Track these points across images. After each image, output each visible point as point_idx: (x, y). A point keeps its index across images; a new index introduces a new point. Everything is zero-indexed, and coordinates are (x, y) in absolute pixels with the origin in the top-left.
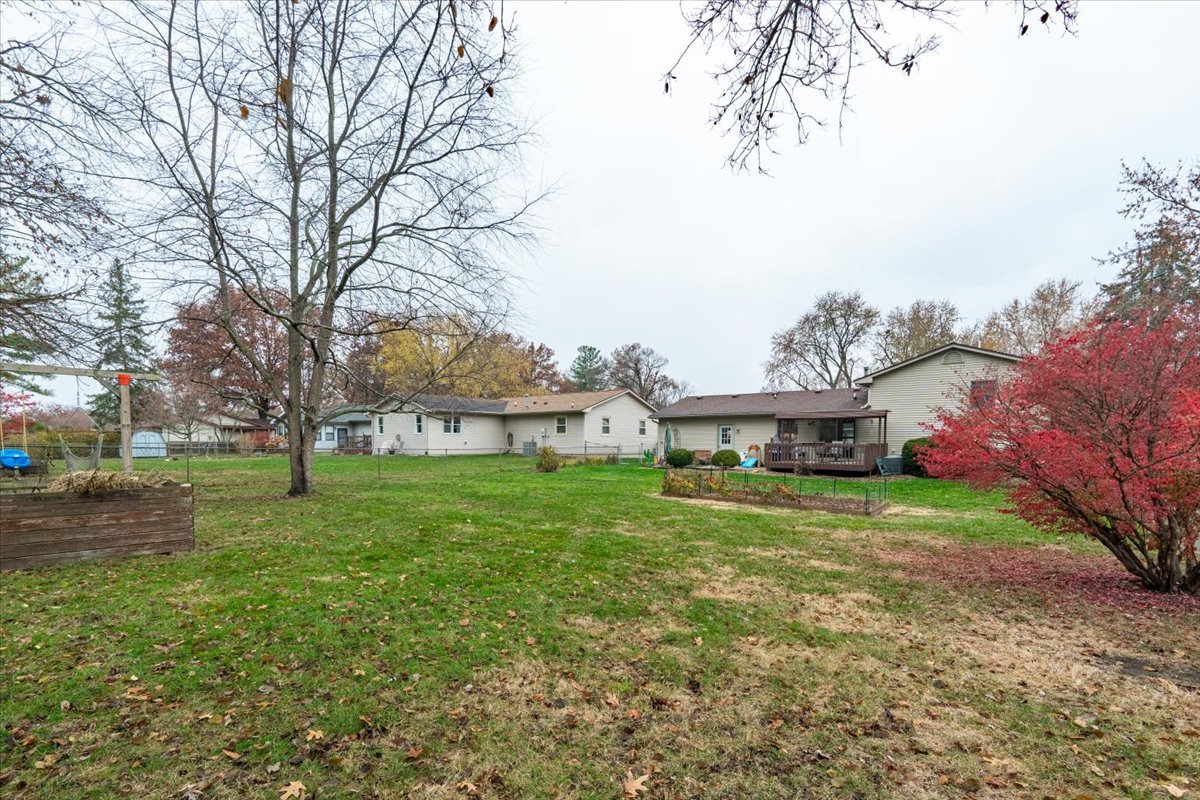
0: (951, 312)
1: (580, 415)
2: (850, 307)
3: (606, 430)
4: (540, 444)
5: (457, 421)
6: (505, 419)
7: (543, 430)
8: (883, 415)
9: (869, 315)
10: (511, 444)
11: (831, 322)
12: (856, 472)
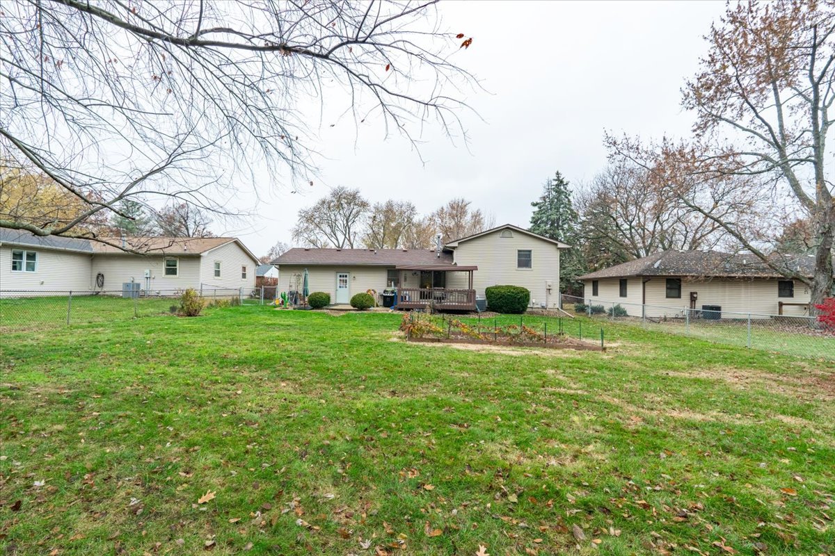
0: (413, 209)
1: (196, 258)
2: (353, 198)
3: (217, 273)
4: (142, 287)
5: (31, 257)
6: (93, 258)
7: (147, 271)
8: (470, 270)
9: (364, 205)
10: (102, 285)
11: (339, 206)
12: (461, 310)
